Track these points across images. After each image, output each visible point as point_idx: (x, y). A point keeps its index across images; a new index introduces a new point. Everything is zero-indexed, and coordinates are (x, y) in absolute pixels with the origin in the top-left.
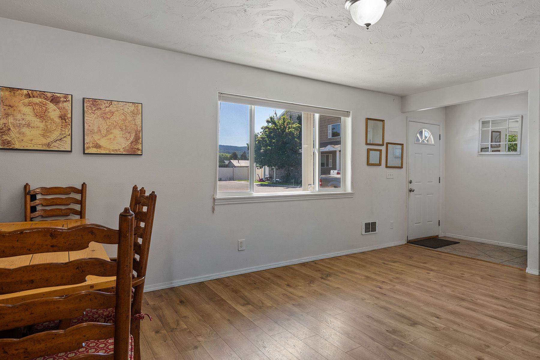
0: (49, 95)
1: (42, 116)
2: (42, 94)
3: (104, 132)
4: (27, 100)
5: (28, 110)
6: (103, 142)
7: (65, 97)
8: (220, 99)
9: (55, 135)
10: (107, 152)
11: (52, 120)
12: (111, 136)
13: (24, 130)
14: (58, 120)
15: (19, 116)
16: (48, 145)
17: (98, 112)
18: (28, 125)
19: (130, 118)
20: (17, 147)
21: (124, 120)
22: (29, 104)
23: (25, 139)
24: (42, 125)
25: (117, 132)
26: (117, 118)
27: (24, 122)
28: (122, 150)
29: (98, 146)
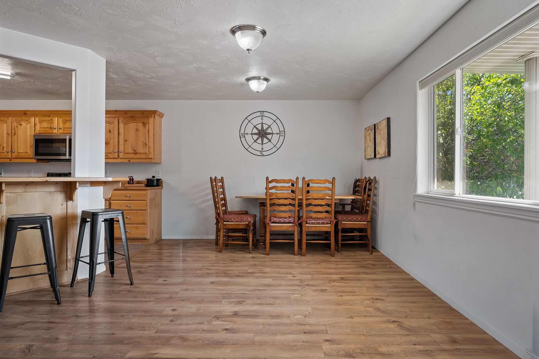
1: (370, 140)
2: (370, 128)
4: (368, 133)
5: (368, 138)
6: (380, 150)
7: (373, 127)
8: (420, 88)
9: (372, 150)
10: (380, 156)
12: (381, 145)
13: (368, 148)
15: (367, 142)
16: (371, 155)
17: (379, 131)
19: (385, 131)
20: (367, 158)
23: (368, 153)
25: (382, 142)
26: (382, 133)
27: (368, 144)
28: (383, 154)
29: (379, 153)
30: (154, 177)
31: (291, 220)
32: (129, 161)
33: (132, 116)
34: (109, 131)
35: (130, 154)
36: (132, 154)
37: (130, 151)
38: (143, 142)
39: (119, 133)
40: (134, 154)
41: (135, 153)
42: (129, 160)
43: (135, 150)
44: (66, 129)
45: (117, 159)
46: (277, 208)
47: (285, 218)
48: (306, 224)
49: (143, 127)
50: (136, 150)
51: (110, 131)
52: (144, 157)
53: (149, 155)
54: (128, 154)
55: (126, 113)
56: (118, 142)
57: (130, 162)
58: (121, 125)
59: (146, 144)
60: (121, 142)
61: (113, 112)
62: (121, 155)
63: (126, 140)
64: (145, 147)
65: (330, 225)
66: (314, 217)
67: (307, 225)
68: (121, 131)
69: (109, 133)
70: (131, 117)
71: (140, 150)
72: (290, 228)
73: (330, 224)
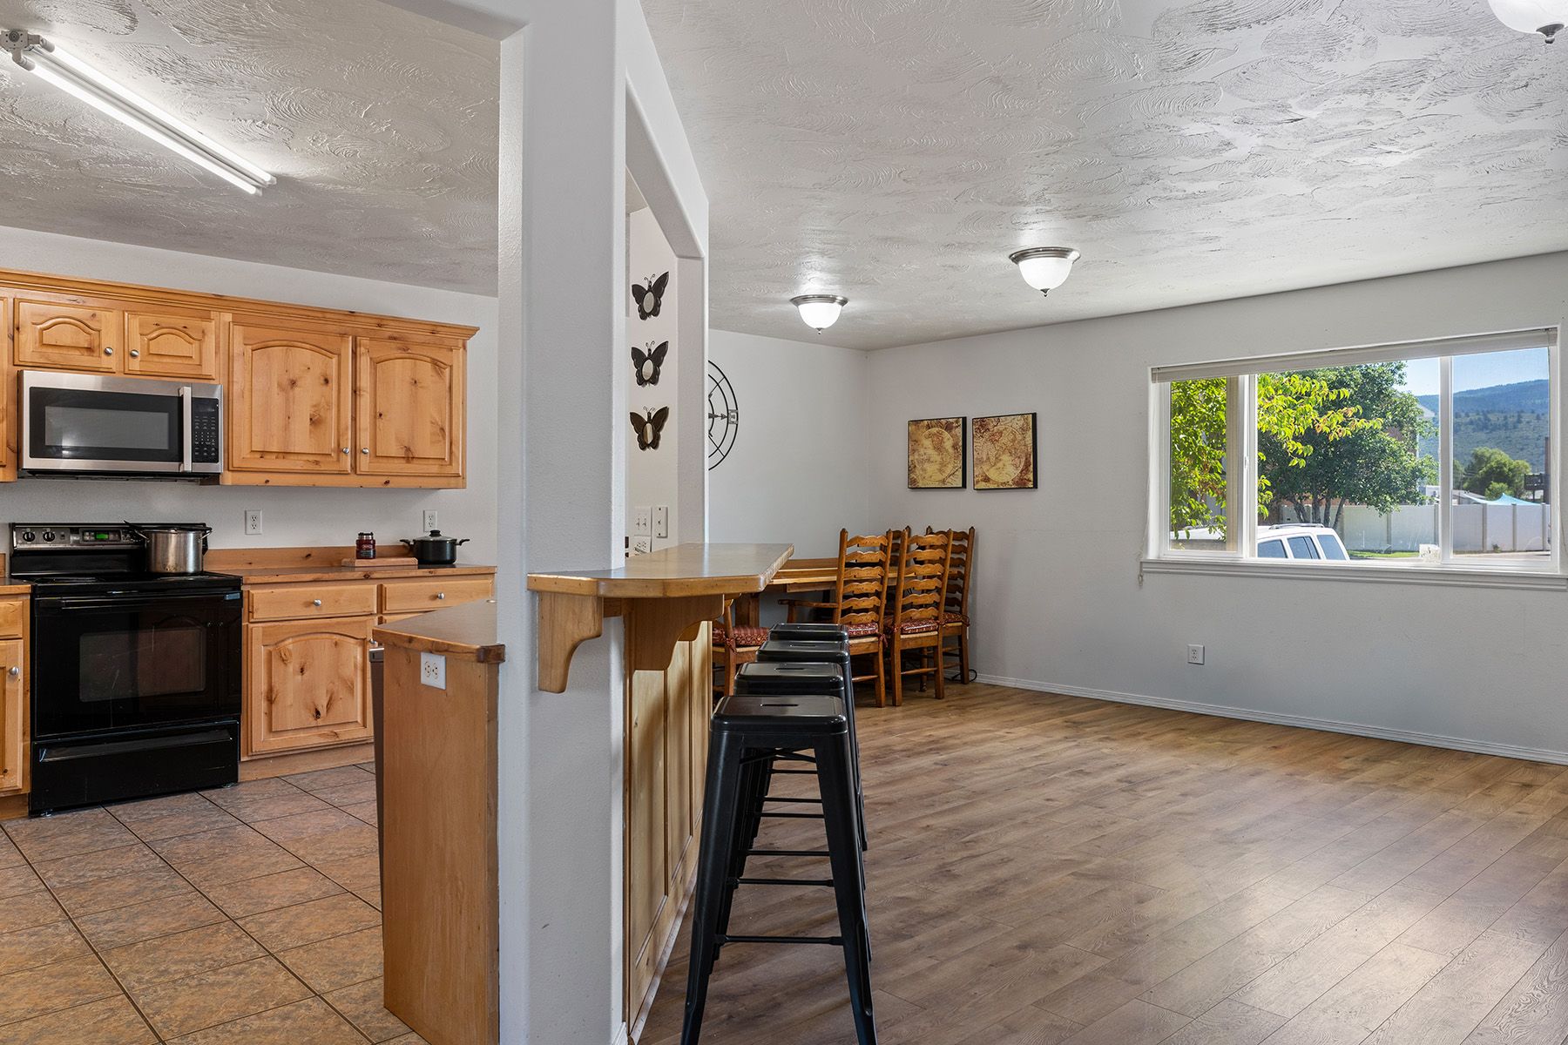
0: (944, 422)
1: (939, 448)
2: (937, 422)
3: (993, 459)
4: (927, 432)
5: (927, 443)
6: (992, 474)
7: (957, 422)
8: (1154, 380)
9: (949, 469)
10: (996, 486)
11: (947, 451)
12: (1000, 465)
13: (926, 465)
14: (951, 450)
15: (922, 452)
16: (944, 481)
17: (987, 435)
18: (929, 460)
19: (1019, 437)
20: (920, 485)
21: (1013, 441)
22: (930, 436)
23: (927, 476)
24: (938, 458)
25: (1006, 458)
26: (1005, 439)
27: (925, 457)
28: (1011, 483)
29: (987, 479)
30: (435, 533)
31: (874, 628)
32: (387, 483)
33: (395, 335)
34: (322, 379)
35: (391, 460)
36: (396, 461)
37: (395, 450)
38: (432, 423)
39: (355, 391)
40: (403, 461)
41: (409, 457)
42: (385, 479)
43: (408, 449)
44: (156, 359)
45: (349, 474)
46: (856, 603)
47: (866, 625)
48: (902, 634)
49: (434, 374)
50: (412, 449)
51: (327, 381)
52: (434, 469)
53: (451, 464)
54: (385, 460)
55: (379, 326)
56: (354, 419)
57: (389, 486)
58: (364, 363)
59: (442, 429)
60: (365, 420)
61: (341, 317)
62: (364, 463)
63: (381, 415)
64: (440, 441)
65: (936, 633)
66: (915, 618)
67: (902, 637)
68: (365, 382)
69: (324, 388)
70: (395, 339)
71: (426, 446)
72: (872, 647)
73: (937, 630)
